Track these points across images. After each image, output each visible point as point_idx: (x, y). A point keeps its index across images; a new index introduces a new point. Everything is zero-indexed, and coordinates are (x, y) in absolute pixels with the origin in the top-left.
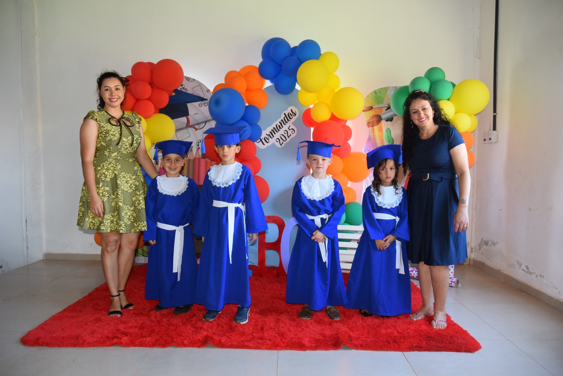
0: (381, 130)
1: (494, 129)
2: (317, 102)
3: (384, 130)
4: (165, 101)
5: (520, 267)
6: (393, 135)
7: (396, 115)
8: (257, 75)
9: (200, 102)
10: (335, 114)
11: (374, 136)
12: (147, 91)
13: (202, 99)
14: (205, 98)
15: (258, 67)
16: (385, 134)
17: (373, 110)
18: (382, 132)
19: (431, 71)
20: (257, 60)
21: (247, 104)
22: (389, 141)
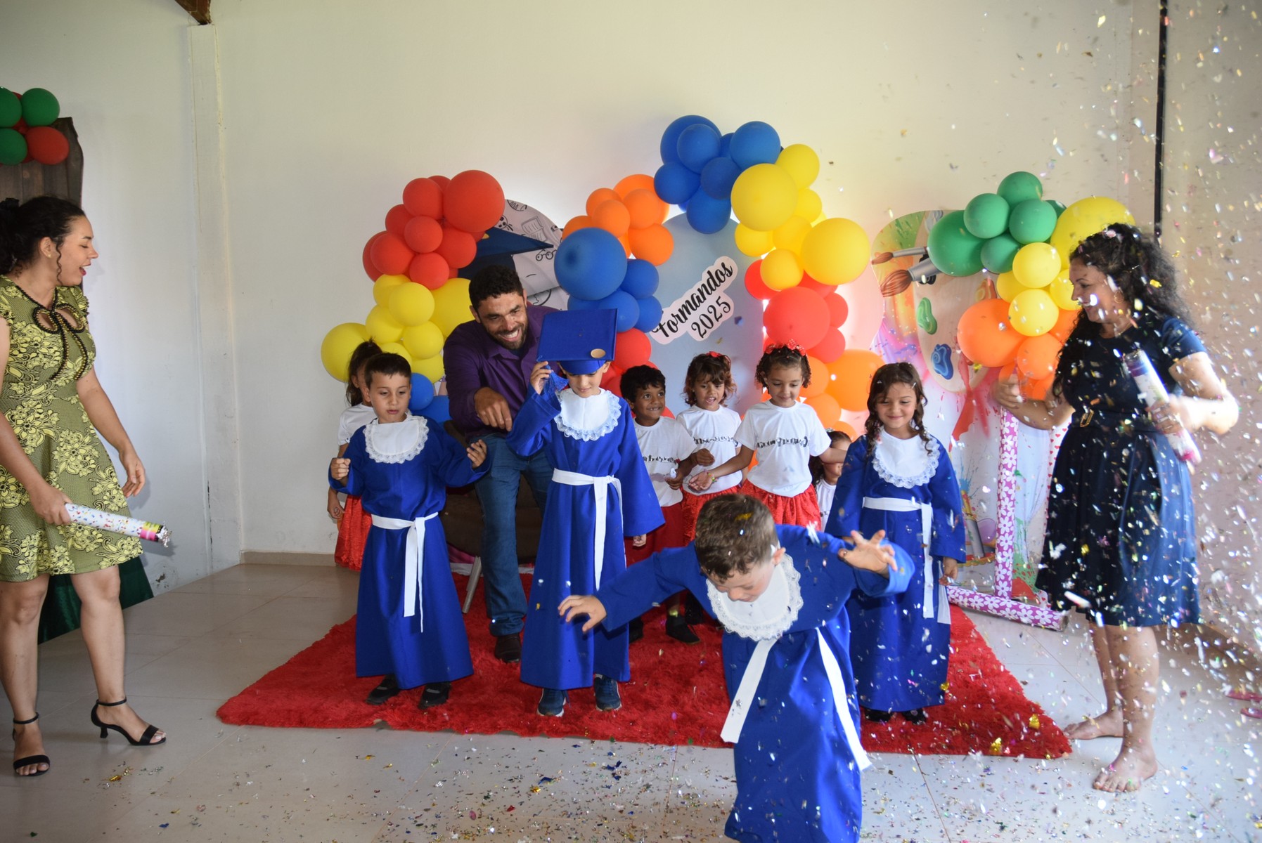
0: (909, 302)
2: (774, 248)
3: (917, 302)
4: (468, 252)
6: (935, 310)
7: (939, 271)
8: (652, 198)
9: (537, 252)
10: (811, 274)
11: (895, 313)
12: (434, 235)
13: (542, 246)
14: (548, 242)
15: (653, 176)
16: (918, 310)
17: (894, 259)
18: (913, 306)
19: (1013, 180)
20: (652, 164)
21: (632, 257)
22: (928, 325)
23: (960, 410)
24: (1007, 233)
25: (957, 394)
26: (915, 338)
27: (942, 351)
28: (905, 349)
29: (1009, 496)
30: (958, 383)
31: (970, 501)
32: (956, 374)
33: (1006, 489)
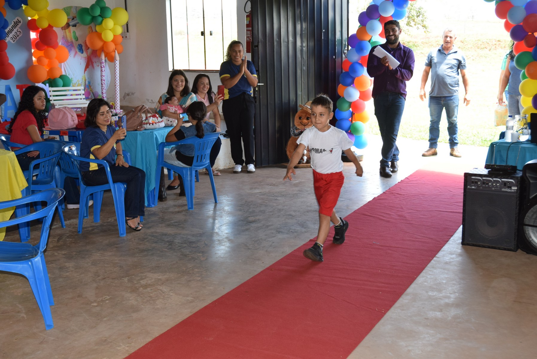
0: (70, 32)
1: (128, 31)
2: (41, 16)
5: (148, 102)
6: (77, 34)
11: (66, 35)
16: (72, 34)
18: (71, 33)
22: (75, 39)
23: (86, 62)
24: (99, 15)
25: (85, 58)
26: (72, 42)
27: (80, 46)
28: (69, 45)
29: (104, 83)
30: (85, 55)
31: (91, 87)
32: (84, 53)
33: (104, 81)
